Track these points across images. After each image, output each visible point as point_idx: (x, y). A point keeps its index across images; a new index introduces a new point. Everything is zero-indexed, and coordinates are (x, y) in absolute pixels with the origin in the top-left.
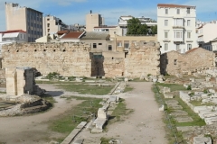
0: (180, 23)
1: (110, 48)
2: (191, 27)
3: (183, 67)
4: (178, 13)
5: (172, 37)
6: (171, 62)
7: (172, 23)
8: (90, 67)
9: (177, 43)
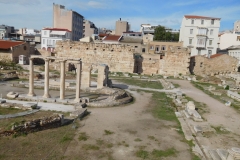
0: (204, 32)
1: (144, 50)
2: (214, 36)
3: (207, 69)
4: (202, 23)
5: (195, 44)
6: (197, 64)
7: (197, 32)
8: (133, 65)
9: (199, 49)
